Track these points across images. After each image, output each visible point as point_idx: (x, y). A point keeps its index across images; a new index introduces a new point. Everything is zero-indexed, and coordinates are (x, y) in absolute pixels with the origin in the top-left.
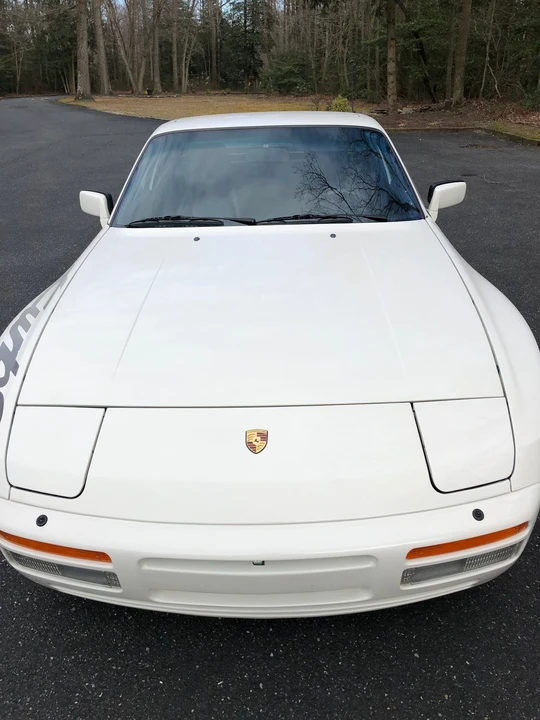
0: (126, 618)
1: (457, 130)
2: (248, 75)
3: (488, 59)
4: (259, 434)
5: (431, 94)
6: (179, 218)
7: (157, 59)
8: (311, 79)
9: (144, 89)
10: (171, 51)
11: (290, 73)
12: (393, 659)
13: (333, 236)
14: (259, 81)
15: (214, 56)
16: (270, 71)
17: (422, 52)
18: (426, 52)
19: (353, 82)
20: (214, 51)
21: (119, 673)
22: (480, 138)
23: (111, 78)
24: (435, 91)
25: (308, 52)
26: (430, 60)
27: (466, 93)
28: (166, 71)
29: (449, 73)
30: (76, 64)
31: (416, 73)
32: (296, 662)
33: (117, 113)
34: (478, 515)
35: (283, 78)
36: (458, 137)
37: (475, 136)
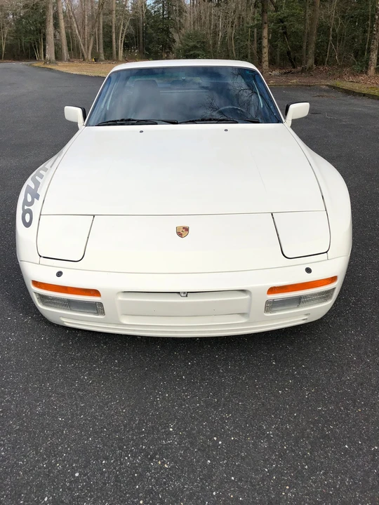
0: (102, 347)
1: (309, 86)
2: (165, 49)
3: (331, 38)
4: (184, 228)
5: (292, 62)
6: (129, 120)
7: (101, 36)
8: (209, 52)
9: (92, 58)
10: (111, 32)
11: (195, 47)
12: (260, 365)
13: (226, 130)
14: (173, 53)
15: (141, 35)
16: (180, 45)
17: (285, 33)
18: (289, 33)
19: (238, 54)
20: (141, 32)
21: (101, 372)
22: (325, 91)
23: (69, 50)
24: (294, 60)
25: (207, 33)
26: (292, 39)
27: (316, 62)
28: (108, 45)
29: (304, 48)
30: (44, 39)
31: (282, 47)
32: (204, 367)
33: (75, 73)
34: (308, 270)
35: (190, 51)
36: (310, 90)
37: (321, 90)
